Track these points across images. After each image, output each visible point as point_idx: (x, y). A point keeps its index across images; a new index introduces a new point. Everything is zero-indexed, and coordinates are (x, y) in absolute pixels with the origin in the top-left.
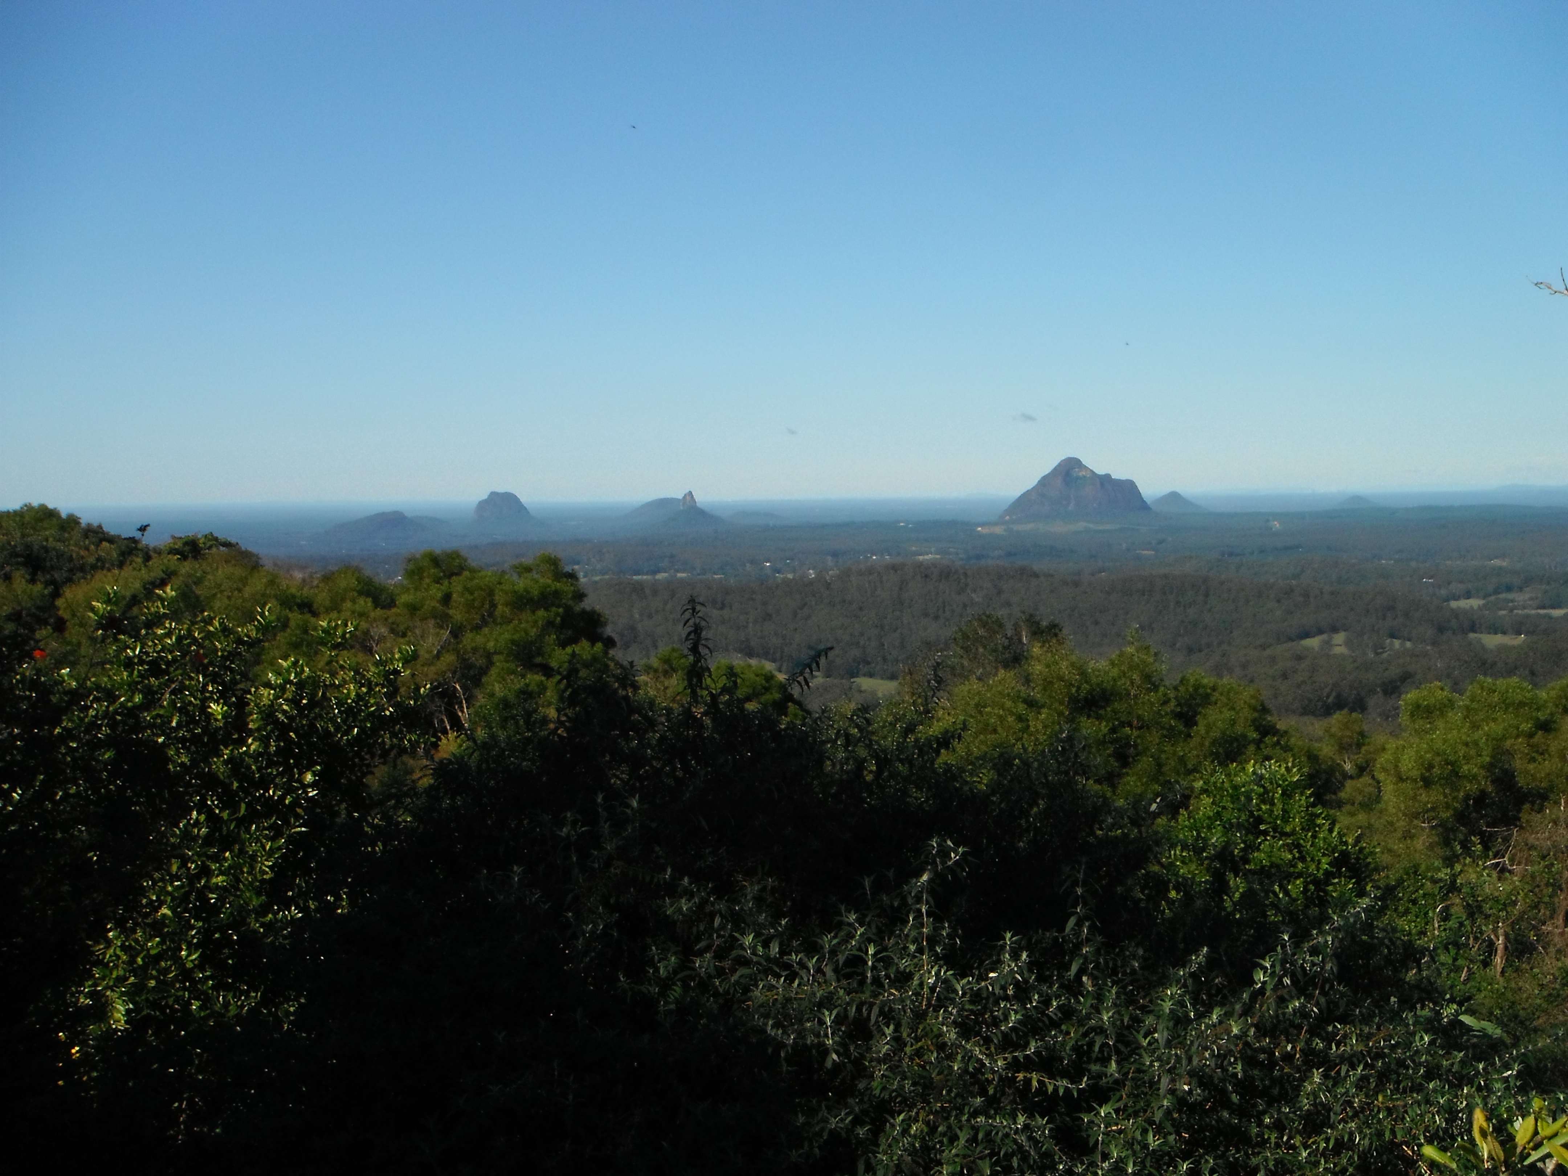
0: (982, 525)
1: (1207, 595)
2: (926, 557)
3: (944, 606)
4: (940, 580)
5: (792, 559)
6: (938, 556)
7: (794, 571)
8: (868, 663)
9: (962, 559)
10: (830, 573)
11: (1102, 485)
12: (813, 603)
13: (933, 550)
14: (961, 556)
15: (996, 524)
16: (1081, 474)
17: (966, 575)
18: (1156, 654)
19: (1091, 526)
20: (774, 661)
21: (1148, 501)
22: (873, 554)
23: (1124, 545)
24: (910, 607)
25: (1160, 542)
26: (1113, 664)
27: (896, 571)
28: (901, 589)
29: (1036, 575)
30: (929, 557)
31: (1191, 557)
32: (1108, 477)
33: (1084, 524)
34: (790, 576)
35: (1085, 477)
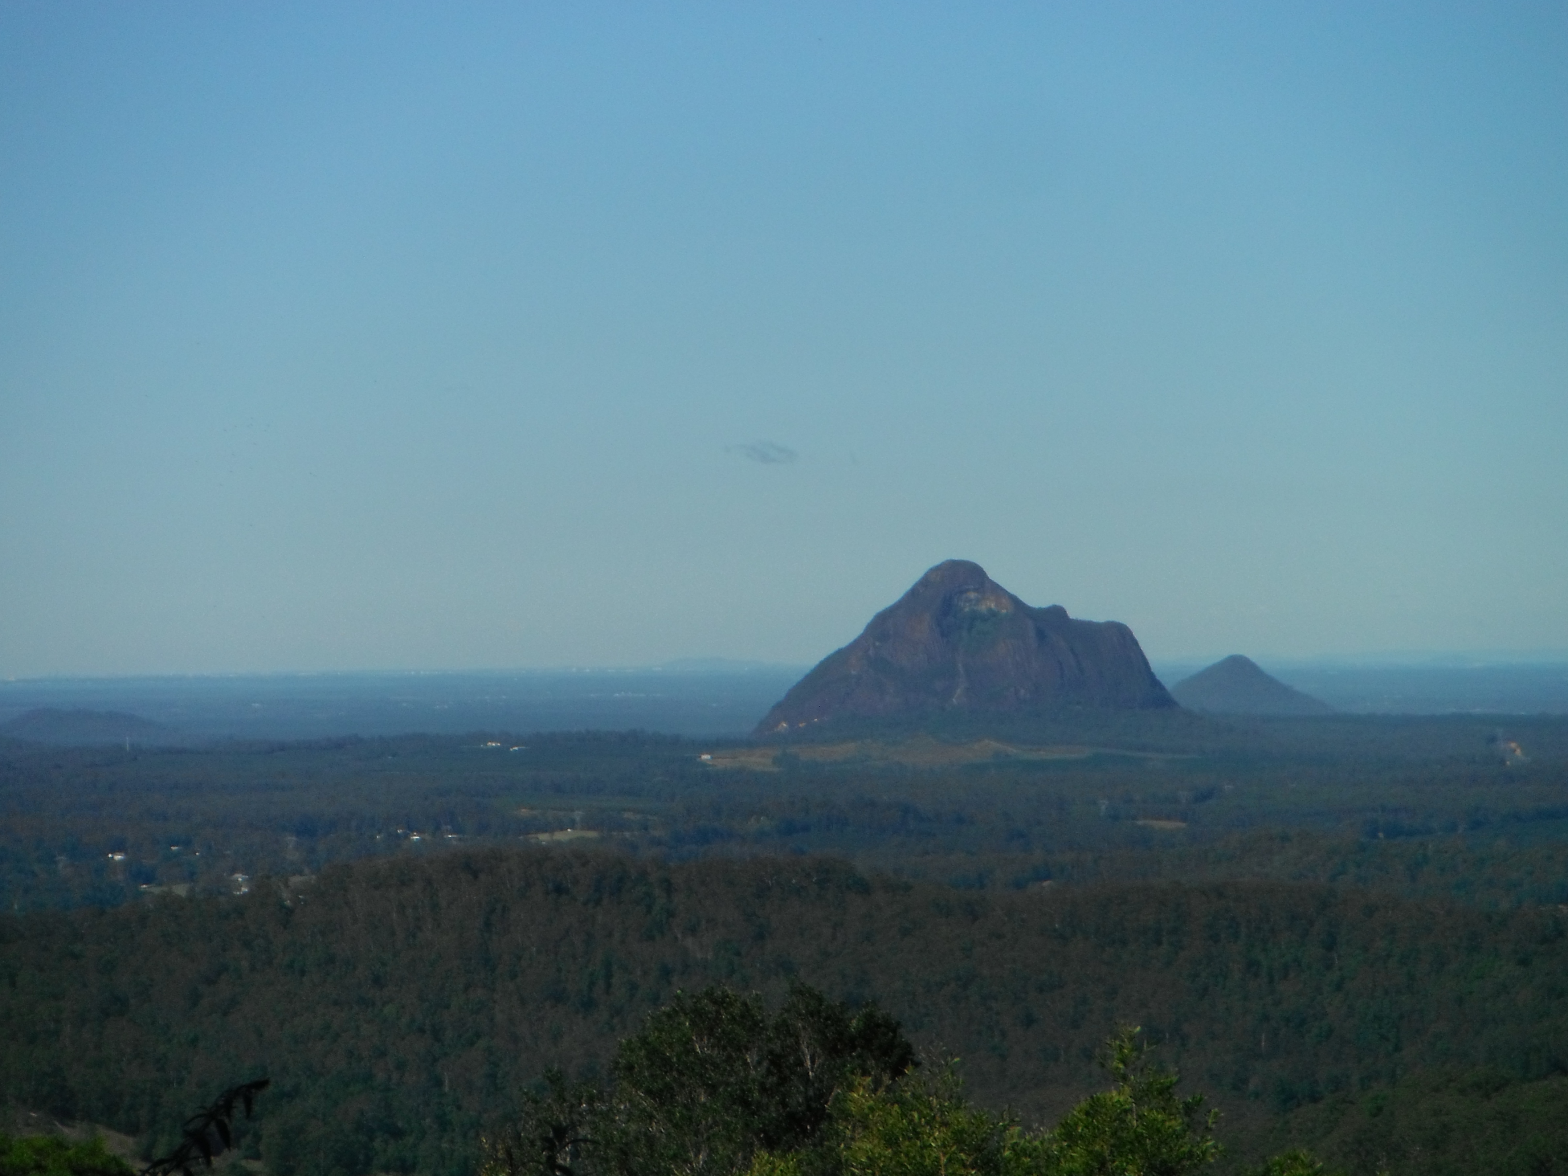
0: (714, 745)
1: (1330, 945)
2: (560, 836)
3: (609, 976)
4: (598, 902)
5: (187, 843)
6: (592, 834)
7: (191, 876)
8: (397, 1134)
9: (658, 843)
10: (295, 880)
11: (1041, 635)
12: (245, 964)
13: (578, 815)
14: (656, 833)
15: (749, 744)
16: (983, 608)
17: (668, 887)
18: (1189, 1109)
19: (1012, 750)
20: (132, 1129)
21: (1169, 684)
22: (411, 829)
23: (1103, 805)
24: (513, 976)
25: (1204, 796)
26: (1070, 1136)
27: (476, 876)
28: (488, 925)
29: (864, 888)
30: (567, 835)
31: (1285, 838)
32: (1057, 614)
33: (995, 745)
34: (181, 890)
35: (993, 614)
